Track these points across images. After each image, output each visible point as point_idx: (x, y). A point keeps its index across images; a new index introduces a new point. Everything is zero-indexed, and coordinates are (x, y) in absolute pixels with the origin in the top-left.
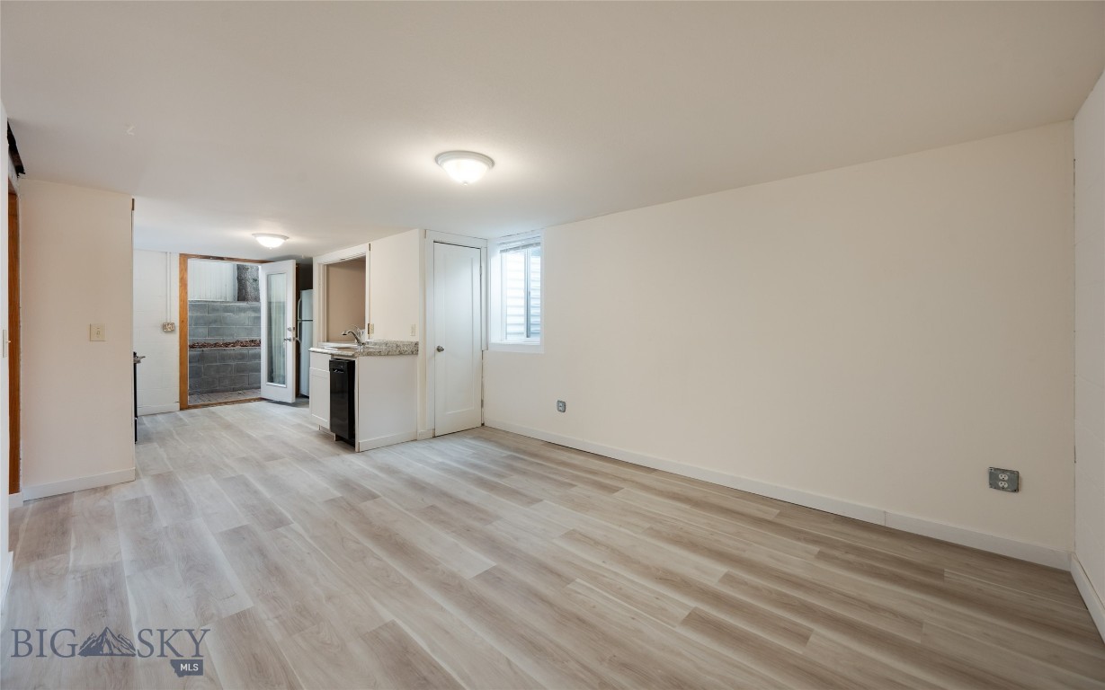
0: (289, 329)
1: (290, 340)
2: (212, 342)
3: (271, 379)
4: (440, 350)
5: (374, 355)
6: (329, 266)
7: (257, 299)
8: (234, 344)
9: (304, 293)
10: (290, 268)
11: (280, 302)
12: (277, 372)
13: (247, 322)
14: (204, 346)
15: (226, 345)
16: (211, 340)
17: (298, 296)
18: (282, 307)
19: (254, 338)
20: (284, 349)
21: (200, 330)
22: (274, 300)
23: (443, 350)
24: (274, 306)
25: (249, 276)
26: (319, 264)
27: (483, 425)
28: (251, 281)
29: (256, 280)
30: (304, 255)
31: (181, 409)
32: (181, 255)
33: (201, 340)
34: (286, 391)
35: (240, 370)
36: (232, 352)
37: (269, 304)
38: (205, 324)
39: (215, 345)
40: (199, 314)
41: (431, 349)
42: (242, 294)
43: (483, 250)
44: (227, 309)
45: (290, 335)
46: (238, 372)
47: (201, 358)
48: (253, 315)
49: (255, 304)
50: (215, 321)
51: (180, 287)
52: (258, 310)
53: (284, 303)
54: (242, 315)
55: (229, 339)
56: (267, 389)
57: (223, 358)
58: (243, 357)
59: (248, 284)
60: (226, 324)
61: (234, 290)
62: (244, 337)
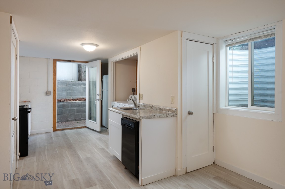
0: (98, 95)
1: (98, 100)
2: (68, 99)
3: (90, 118)
4: (190, 113)
5: (152, 118)
6: (116, 63)
7: (85, 80)
8: (76, 100)
9: (104, 77)
10: (98, 64)
11: (94, 81)
12: (92, 115)
13: (81, 90)
14: (65, 101)
15: (73, 100)
16: (68, 98)
17: (102, 78)
18: (95, 83)
19: (84, 97)
20: (96, 105)
21: (64, 93)
22: (91, 80)
23: (192, 114)
24: (91, 83)
25: (82, 70)
26: (111, 62)
27: (214, 163)
28: (83, 72)
29: (85, 72)
30: (104, 57)
31: (54, 131)
32: (54, 60)
33: (64, 97)
34: (96, 126)
35: (78, 111)
36: (75, 103)
37: (89, 82)
38: (66, 91)
39: (69, 100)
40: (63, 86)
41: (185, 113)
42: (80, 78)
43: (215, 45)
44: (74, 84)
45: (98, 97)
46: (78, 112)
47: (63, 106)
48: (83, 86)
49: (84, 82)
50: (69, 90)
51: (53, 74)
52: (85, 84)
53: (96, 81)
54: (80, 87)
55: (75, 97)
56: (89, 123)
57: (72, 106)
58: (79, 106)
59: (82, 73)
60: (73, 91)
61: (77, 76)
62: (80, 97)
